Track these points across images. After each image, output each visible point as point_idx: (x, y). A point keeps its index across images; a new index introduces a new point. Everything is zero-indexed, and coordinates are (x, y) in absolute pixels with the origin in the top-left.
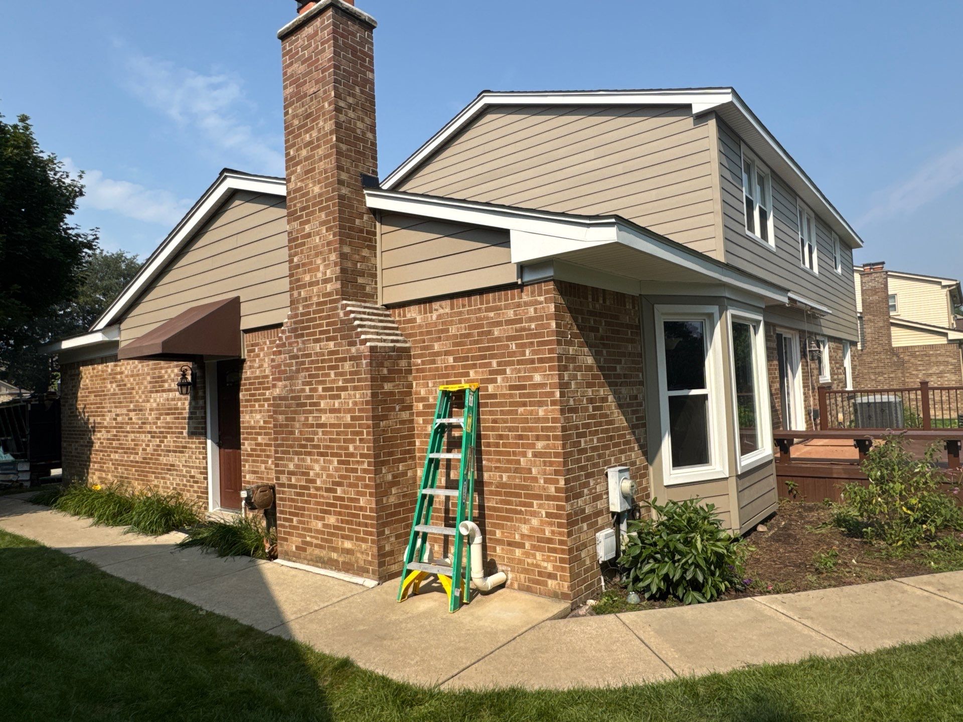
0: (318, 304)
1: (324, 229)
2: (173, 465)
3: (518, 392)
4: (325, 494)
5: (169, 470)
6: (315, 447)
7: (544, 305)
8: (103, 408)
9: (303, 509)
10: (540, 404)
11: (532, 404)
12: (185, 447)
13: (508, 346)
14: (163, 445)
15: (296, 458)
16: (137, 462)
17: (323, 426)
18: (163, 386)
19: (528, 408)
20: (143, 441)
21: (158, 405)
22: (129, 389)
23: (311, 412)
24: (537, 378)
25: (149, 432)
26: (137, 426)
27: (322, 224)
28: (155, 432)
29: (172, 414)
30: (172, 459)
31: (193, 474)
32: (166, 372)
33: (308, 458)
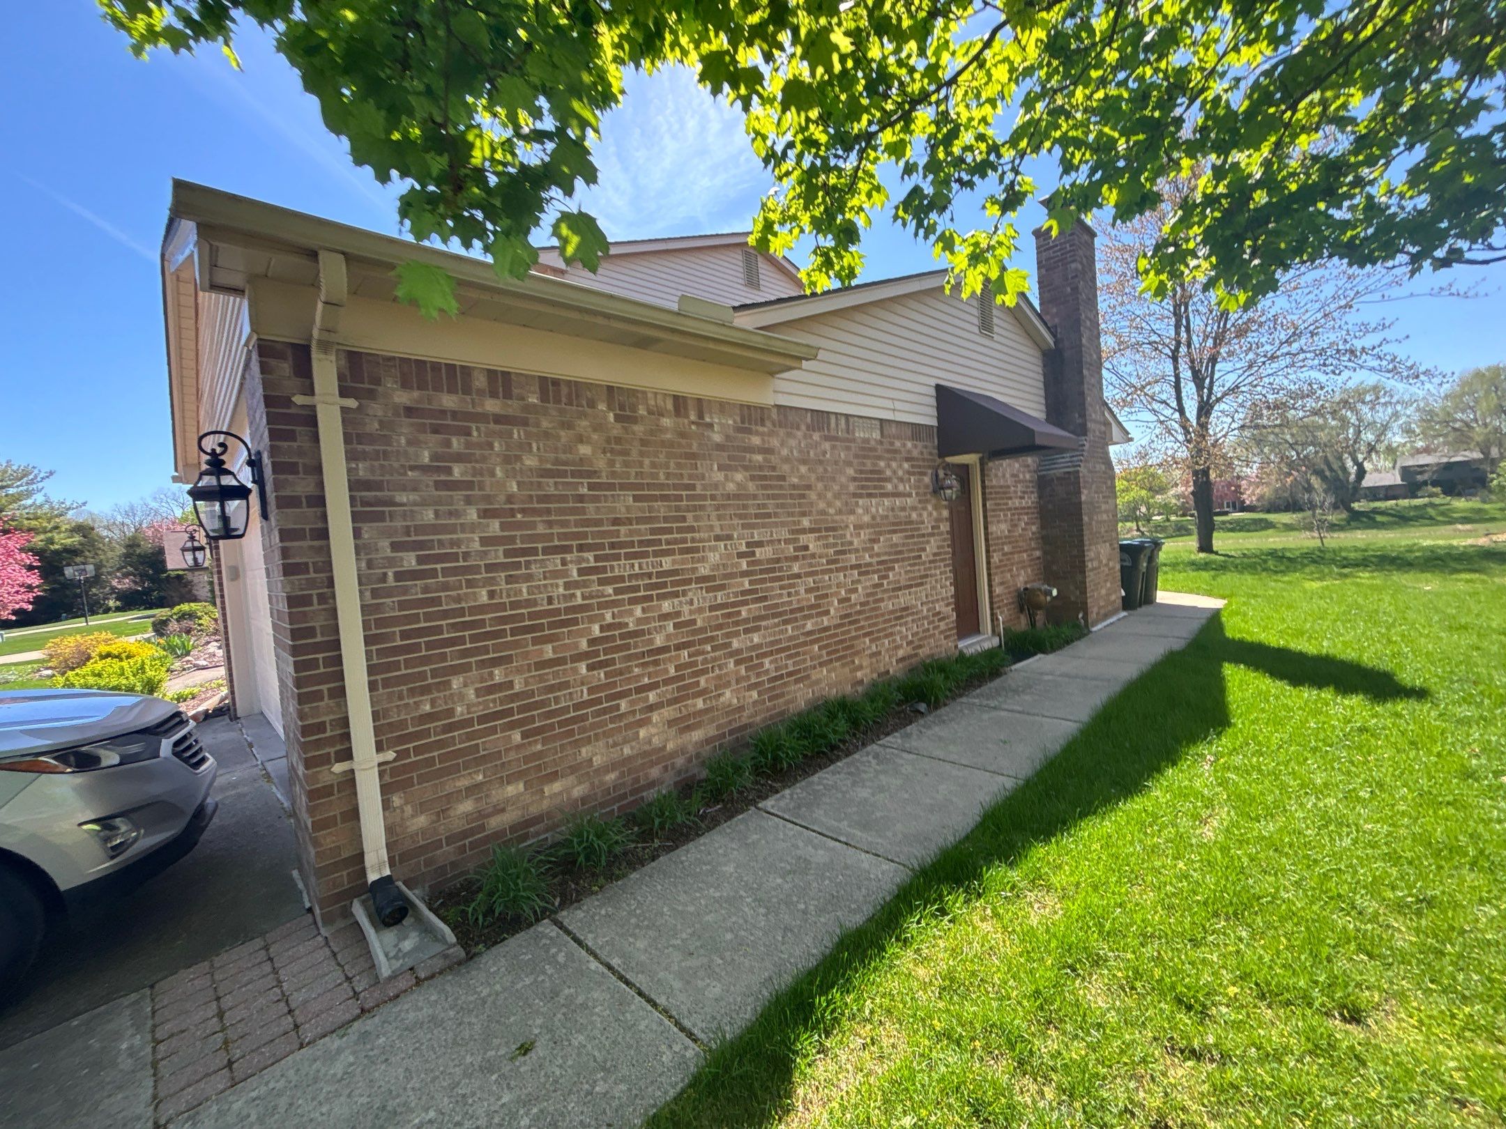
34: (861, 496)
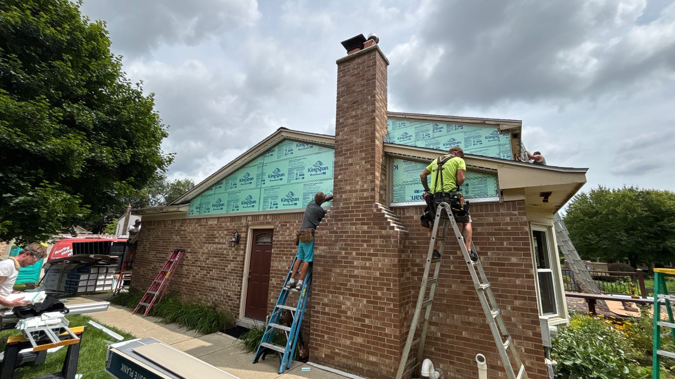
0: (355, 203)
1: (363, 162)
2: (215, 288)
3: (497, 267)
4: (355, 322)
5: (212, 290)
6: (347, 289)
7: (518, 216)
8: (168, 249)
9: (335, 330)
10: (517, 276)
11: (509, 276)
12: (226, 278)
13: (489, 239)
14: (208, 275)
15: (331, 295)
16: (187, 283)
17: (355, 276)
18: (214, 240)
19: (507, 278)
20: (194, 271)
21: (209, 251)
22: (188, 240)
23: (345, 267)
24: (514, 260)
25: (199, 266)
26: (191, 262)
27: (362, 159)
28: (204, 267)
29: (218, 257)
30: (214, 283)
31: (229, 294)
32: (218, 233)
33: (341, 297)
34: (206, 243)
